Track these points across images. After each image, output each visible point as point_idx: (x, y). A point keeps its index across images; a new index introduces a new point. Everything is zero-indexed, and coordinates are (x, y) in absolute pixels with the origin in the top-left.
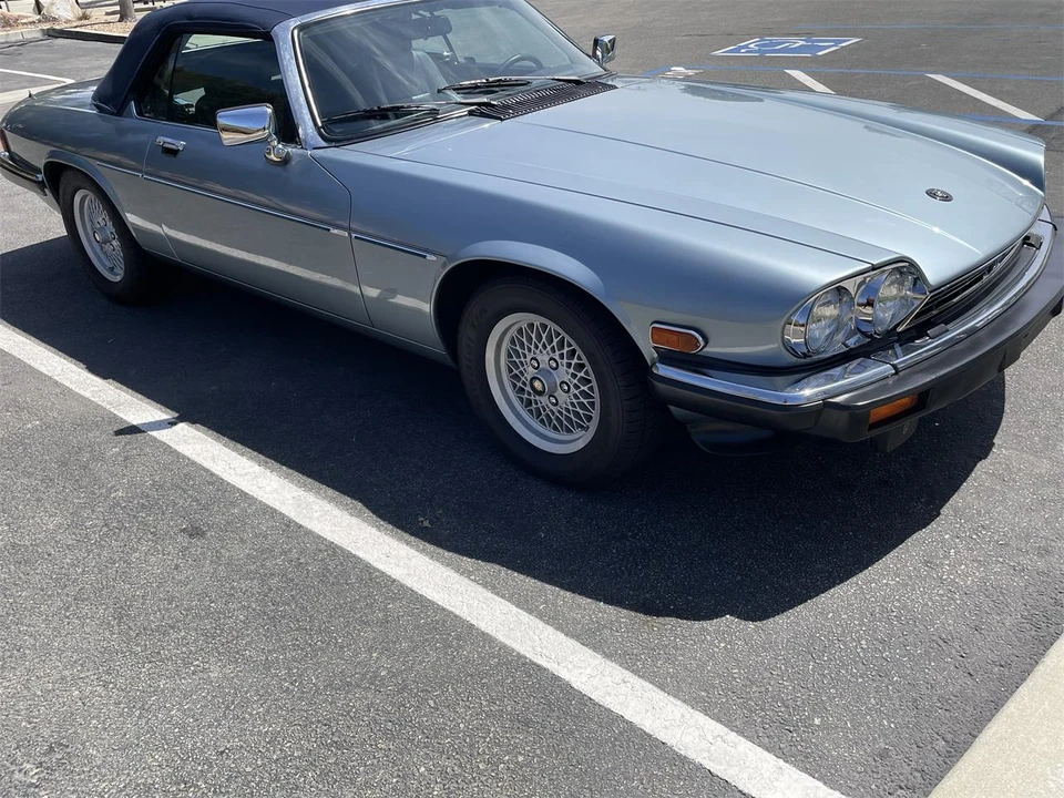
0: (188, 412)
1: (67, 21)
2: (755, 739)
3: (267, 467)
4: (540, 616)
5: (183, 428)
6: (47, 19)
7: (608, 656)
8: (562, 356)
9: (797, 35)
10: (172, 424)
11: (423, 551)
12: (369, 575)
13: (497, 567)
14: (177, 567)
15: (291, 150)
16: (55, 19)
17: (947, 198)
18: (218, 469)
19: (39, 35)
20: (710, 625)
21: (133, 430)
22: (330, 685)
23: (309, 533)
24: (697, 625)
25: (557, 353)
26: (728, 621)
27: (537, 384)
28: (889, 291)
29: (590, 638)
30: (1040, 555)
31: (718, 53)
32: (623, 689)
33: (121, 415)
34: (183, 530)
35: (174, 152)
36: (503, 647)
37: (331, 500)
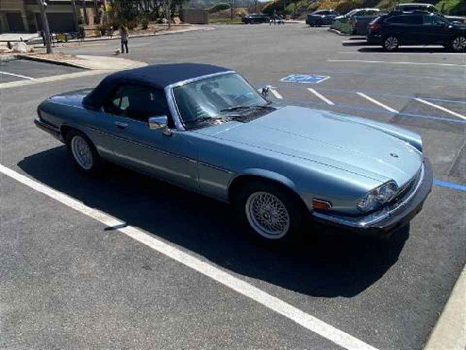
0: (130, 222)
1: (24, 53)
2: (359, 338)
3: (165, 243)
4: (278, 297)
5: (129, 228)
6: (16, 51)
7: (304, 311)
8: (275, 206)
9: (308, 74)
10: (125, 226)
11: (231, 274)
12: (215, 283)
13: (258, 280)
14: (146, 282)
15: (173, 131)
16: (19, 52)
17: (396, 156)
18: (148, 243)
19: (13, 58)
20: (335, 299)
21: (110, 229)
22: (214, 324)
23: (189, 268)
24: (331, 300)
25: (273, 205)
26: (340, 297)
27: (266, 216)
28: (389, 190)
29: (297, 304)
30: (431, 273)
31: (282, 80)
32: (312, 322)
33: (105, 223)
34: (143, 267)
35: (123, 128)
36: (269, 309)
37: (193, 255)
